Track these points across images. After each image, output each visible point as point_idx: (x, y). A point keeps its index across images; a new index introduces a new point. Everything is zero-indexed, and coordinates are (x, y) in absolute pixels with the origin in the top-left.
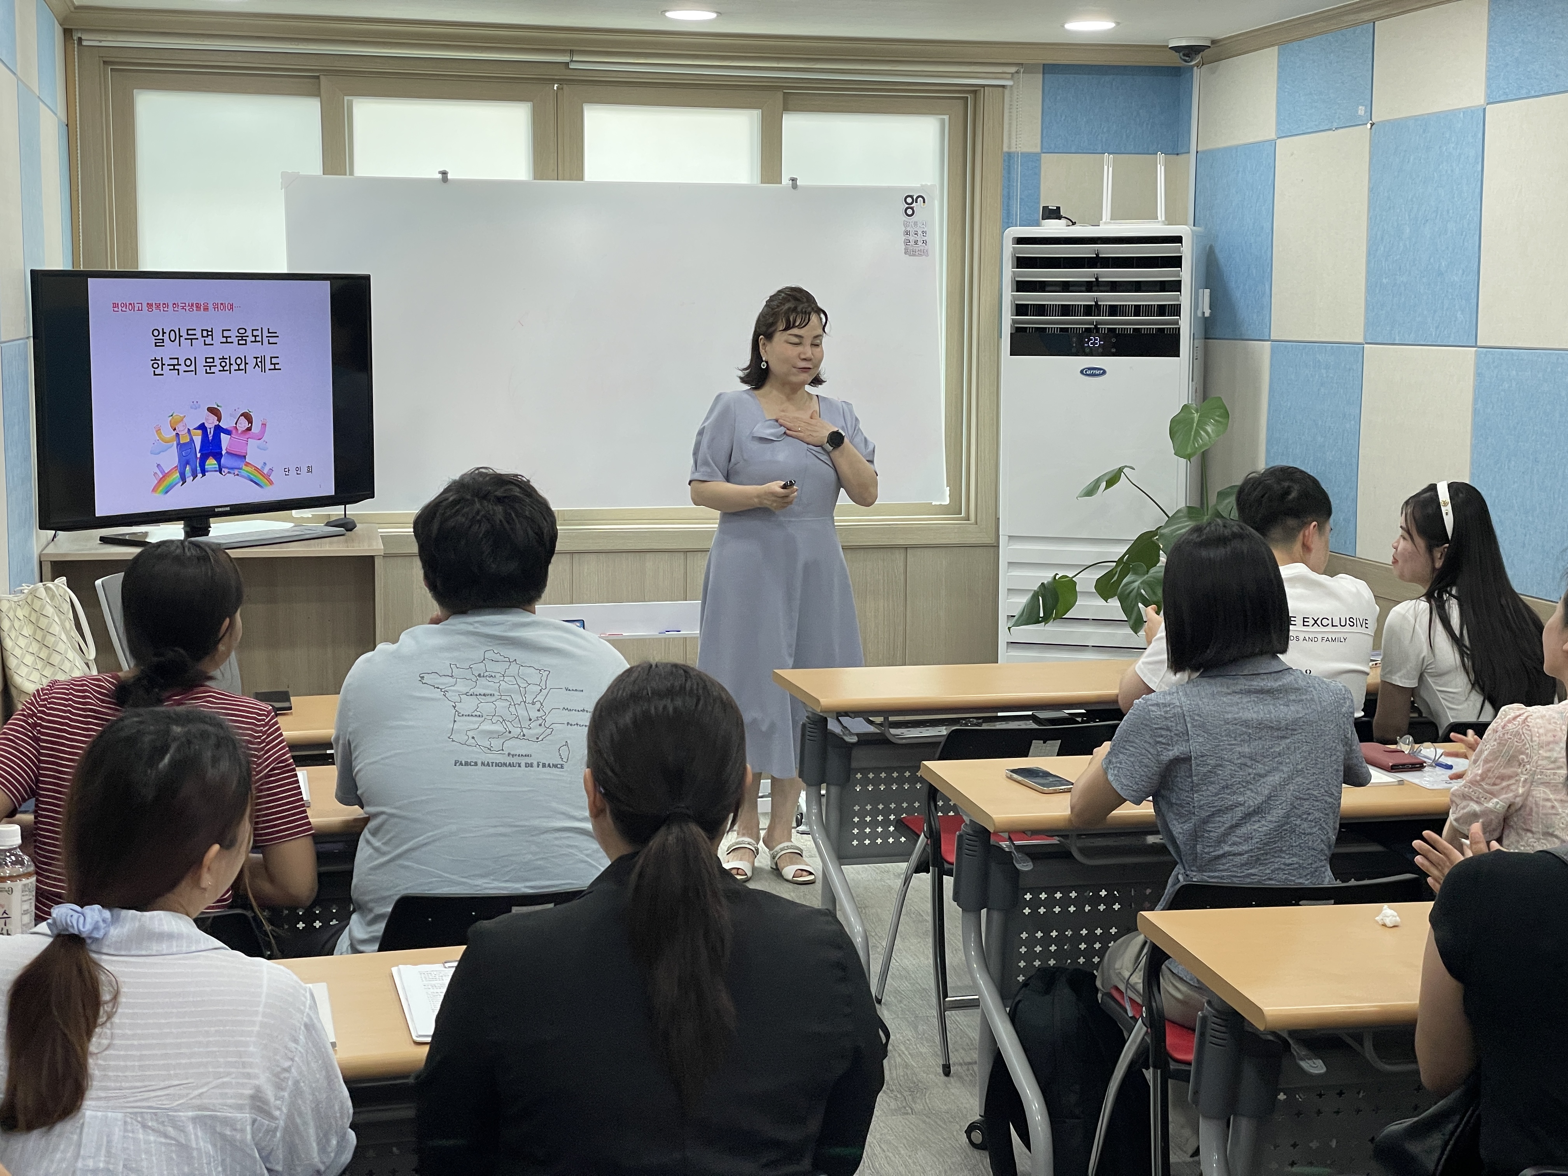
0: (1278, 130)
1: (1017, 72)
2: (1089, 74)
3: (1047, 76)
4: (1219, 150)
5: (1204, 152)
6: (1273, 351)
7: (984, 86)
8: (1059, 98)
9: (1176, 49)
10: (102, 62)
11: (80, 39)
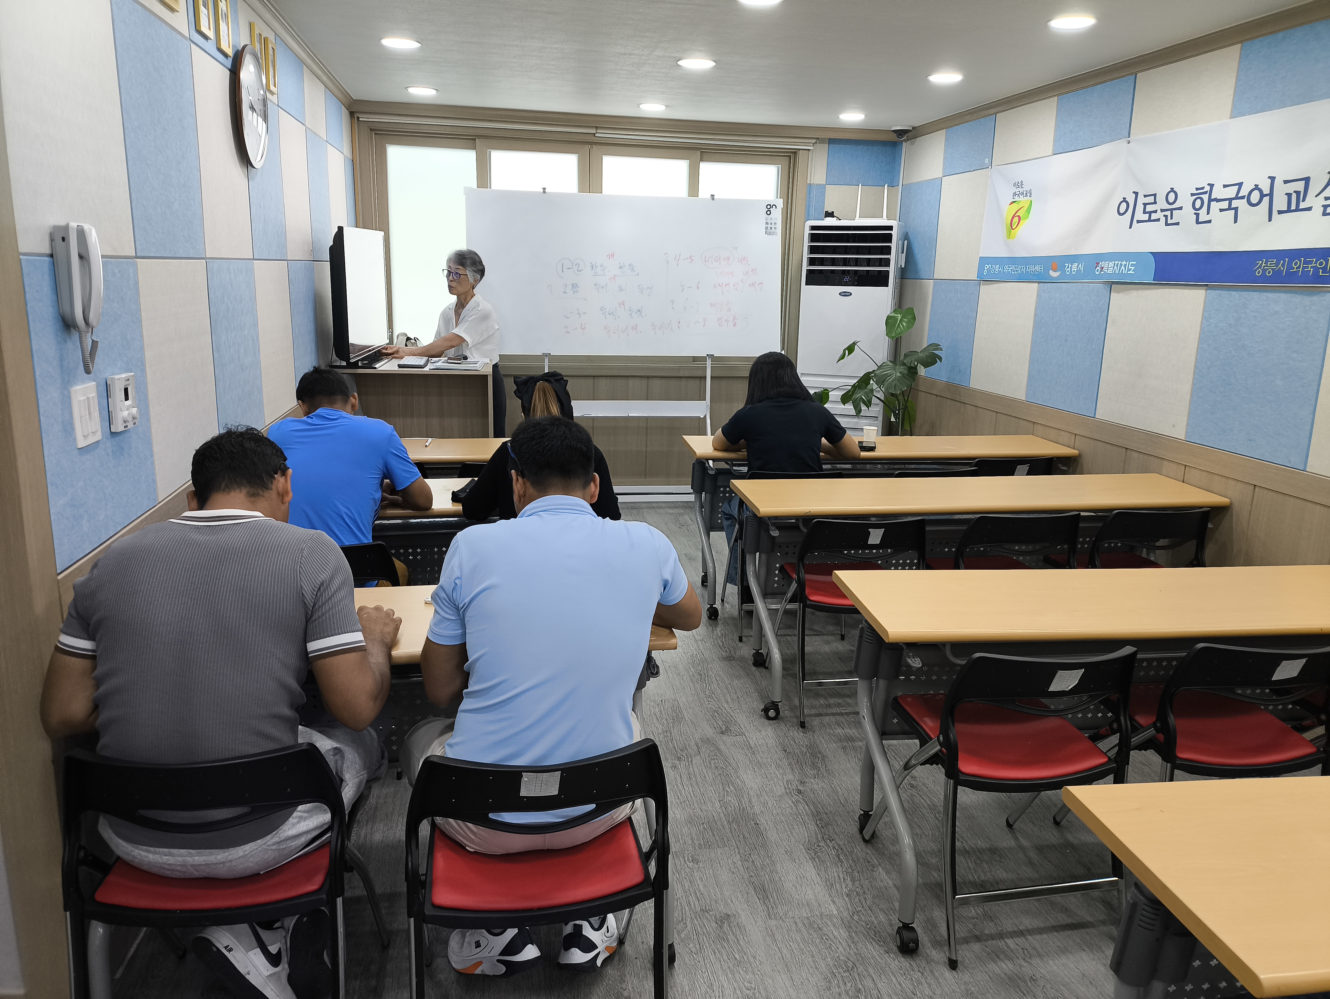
0: (943, 172)
1: (815, 143)
2: (851, 145)
3: (830, 145)
4: (913, 183)
5: (907, 185)
6: (935, 285)
7: (799, 149)
8: (836, 156)
9: (895, 131)
10: (369, 130)
11: (358, 118)
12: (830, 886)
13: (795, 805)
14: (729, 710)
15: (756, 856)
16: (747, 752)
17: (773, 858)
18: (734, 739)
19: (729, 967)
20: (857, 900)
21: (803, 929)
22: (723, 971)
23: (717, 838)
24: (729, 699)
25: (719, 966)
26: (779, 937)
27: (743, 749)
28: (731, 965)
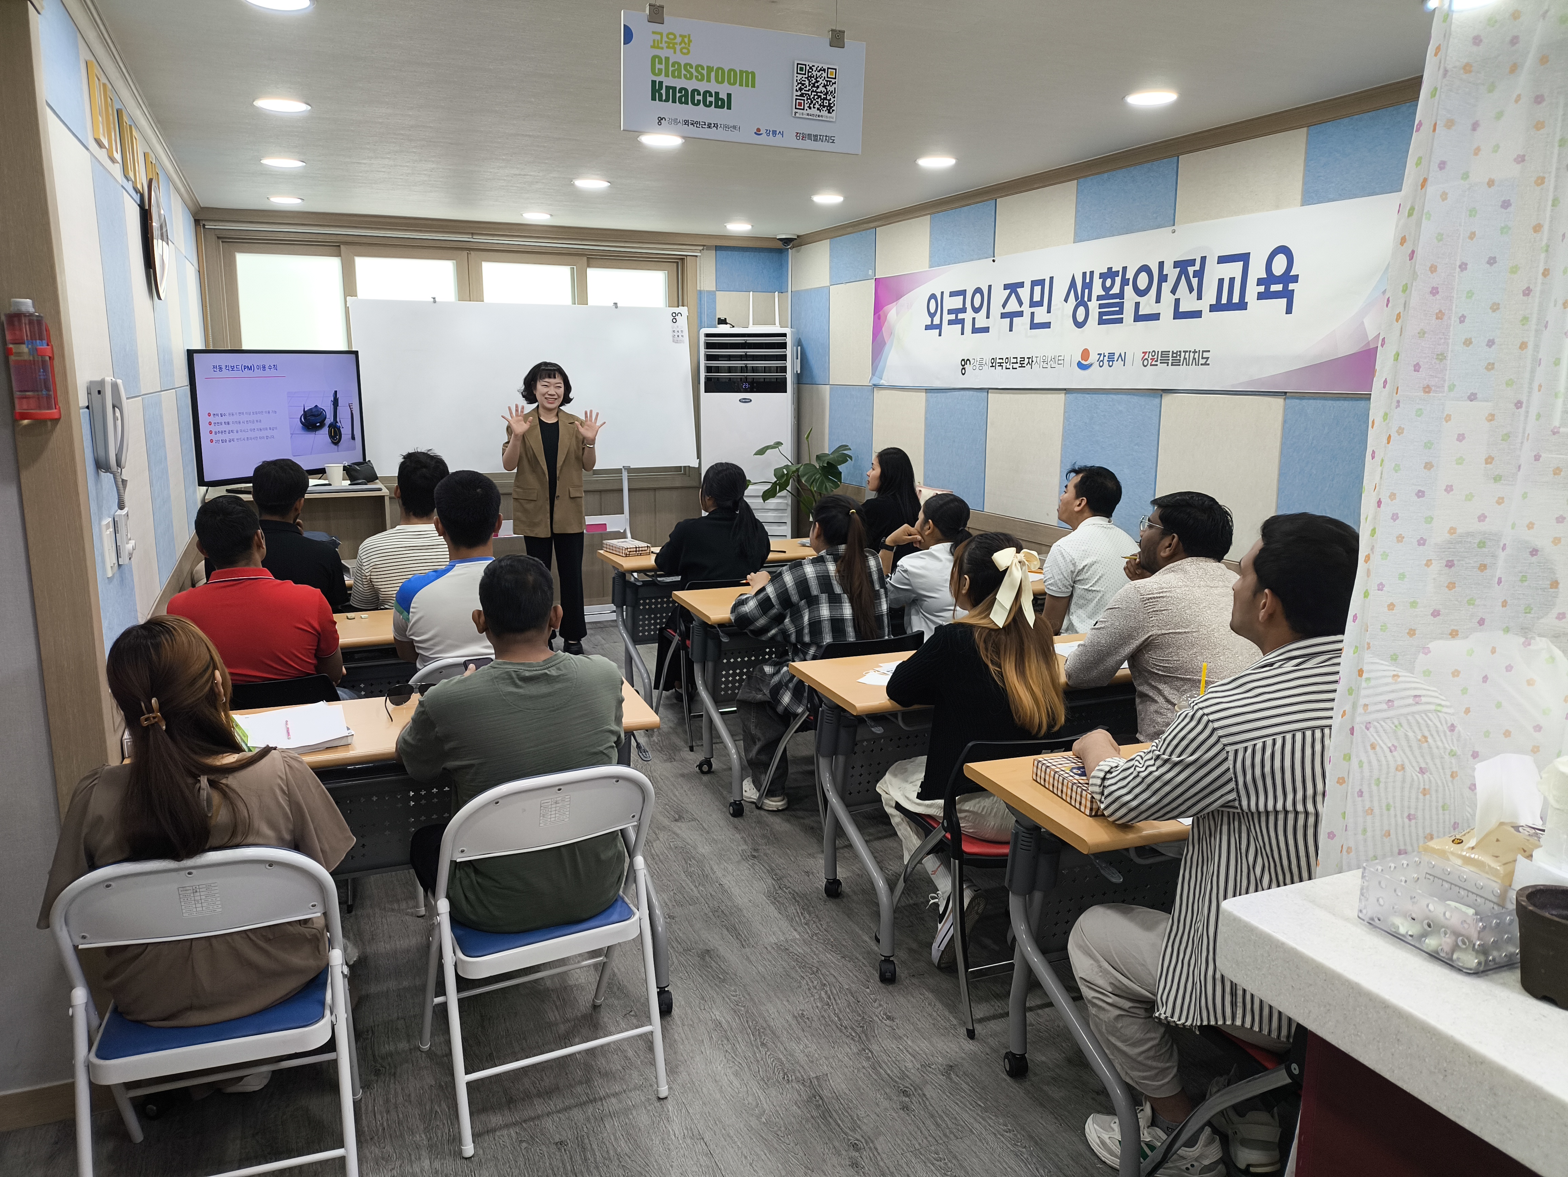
0: (830, 281)
1: (702, 250)
2: (738, 252)
3: (718, 252)
4: (802, 291)
5: (795, 291)
6: (831, 390)
7: (686, 256)
8: (724, 263)
9: (781, 240)
10: (217, 237)
11: (204, 225)
12: (791, 920)
13: (752, 867)
14: (679, 802)
15: (724, 907)
16: (702, 832)
17: (740, 907)
18: (689, 824)
19: (716, 984)
20: (814, 926)
21: (772, 951)
22: (712, 987)
23: (688, 899)
24: (677, 793)
25: (707, 985)
26: (753, 958)
27: (698, 831)
28: (718, 983)
